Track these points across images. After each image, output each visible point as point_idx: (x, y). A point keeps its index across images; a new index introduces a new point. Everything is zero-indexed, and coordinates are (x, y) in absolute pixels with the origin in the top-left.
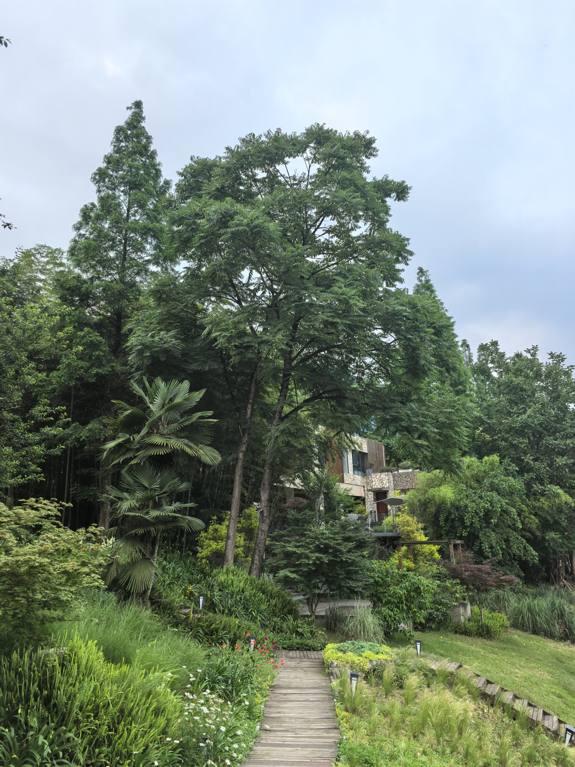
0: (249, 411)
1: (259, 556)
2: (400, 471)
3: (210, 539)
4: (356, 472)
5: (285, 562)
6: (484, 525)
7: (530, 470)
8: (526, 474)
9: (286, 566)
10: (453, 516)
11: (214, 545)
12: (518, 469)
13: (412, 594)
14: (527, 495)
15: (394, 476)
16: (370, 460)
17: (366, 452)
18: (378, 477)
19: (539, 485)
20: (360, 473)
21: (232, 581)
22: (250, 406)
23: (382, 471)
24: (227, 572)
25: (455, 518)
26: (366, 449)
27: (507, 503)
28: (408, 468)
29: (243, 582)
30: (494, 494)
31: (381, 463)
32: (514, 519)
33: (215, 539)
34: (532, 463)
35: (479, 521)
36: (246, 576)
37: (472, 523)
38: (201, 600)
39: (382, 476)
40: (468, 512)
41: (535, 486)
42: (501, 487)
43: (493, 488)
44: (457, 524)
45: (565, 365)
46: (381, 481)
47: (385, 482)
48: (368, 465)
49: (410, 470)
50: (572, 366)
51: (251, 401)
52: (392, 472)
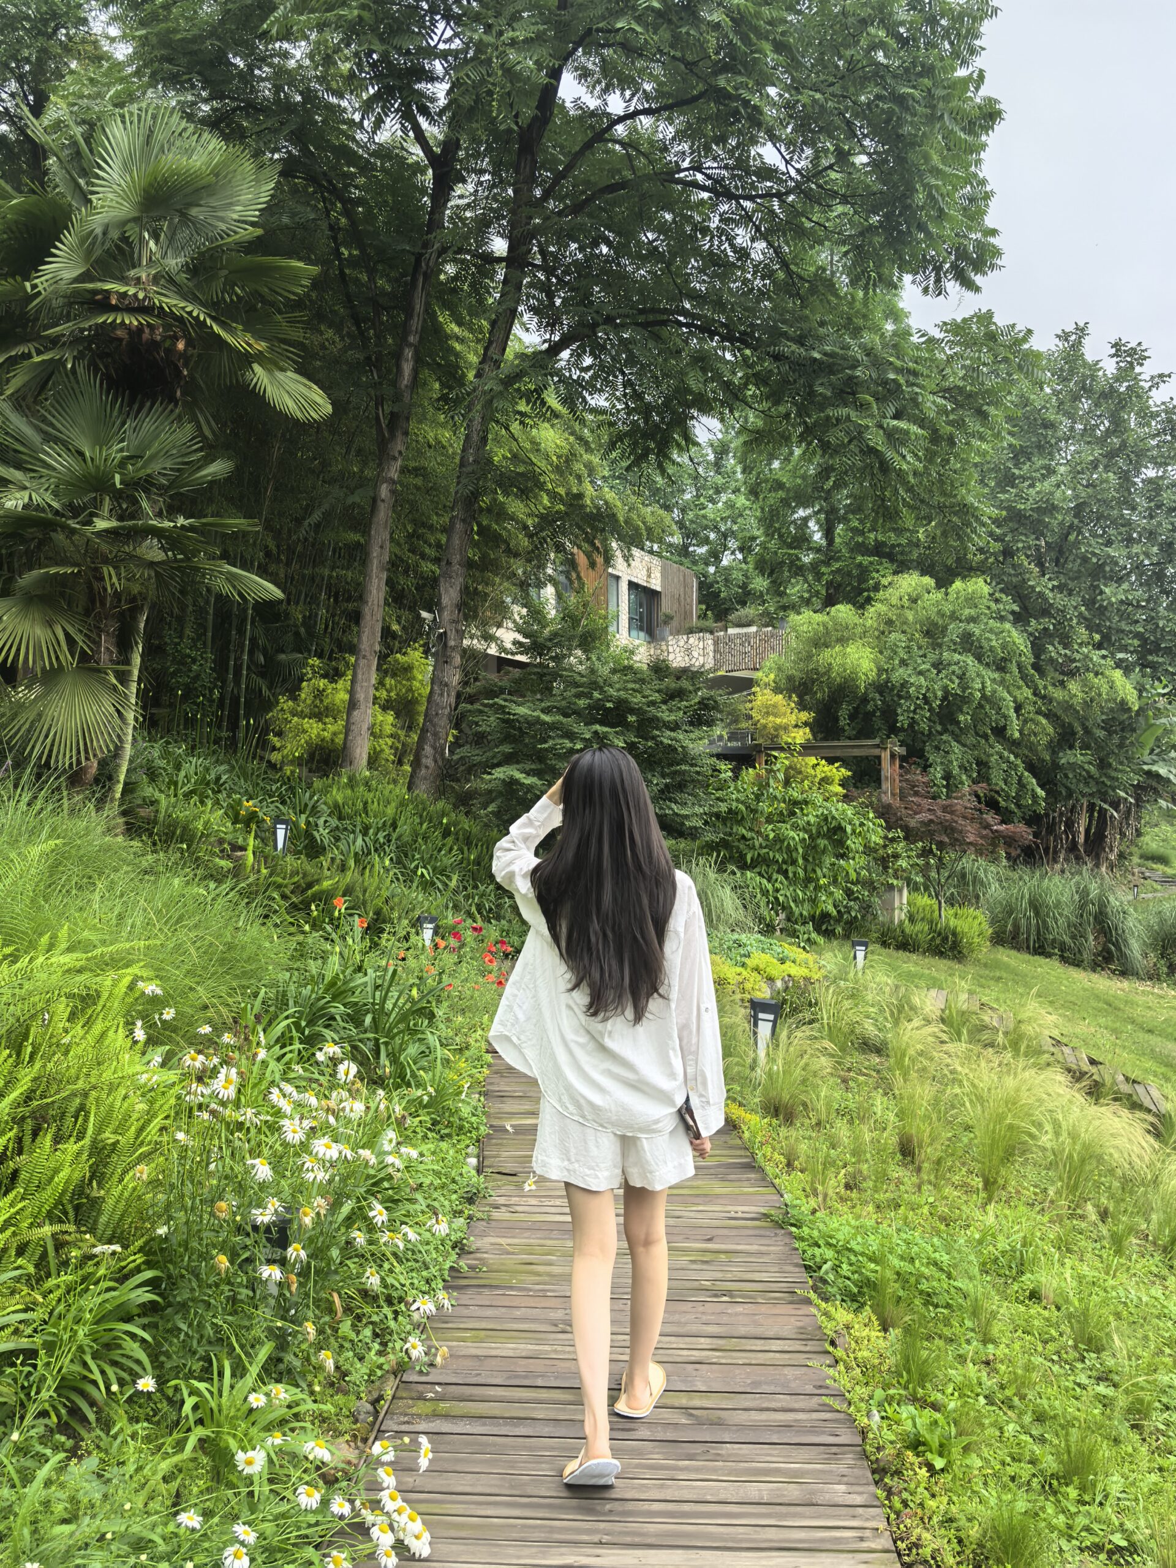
0: (407, 368)
1: (434, 748)
2: (731, 631)
3: (302, 715)
4: (634, 633)
5: (507, 749)
6: (939, 728)
7: (1046, 611)
8: (1033, 622)
9: (509, 760)
10: (870, 707)
11: (314, 729)
12: (1016, 608)
13: (822, 842)
14: (1036, 667)
15: (716, 643)
16: (666, 606)
17: (659, 589)
18: (682, 643)
19: (1060, 648)
20: (642, 634)
21: (366, 804)
22: (409, 353)
23: (691, 631)
24: (352, 783)
25: (874, 712)
26: (659, 582)
27: (994, 680)
28: (749, 625)
29: (393, 804)
30: (970, 660)
31: (687, 615)
32: (1005, 717)
33: (318, 715)
34: (1051, 595)
35: (929, 719)
36: (401, 790)
37: (913, 722)
38: (281, 834)
39: (691, 641)
40: (908, 697)
41: (1051, 648)
42: (985, 644)
43: (968, 644)
44: (878, 723)
45: (1146, 371)
46: (688, 651)
47: (695, 654)
48: (662, 618)
49: (753, 629)
50: (1161, 376)
51: (411, 339)
52: (712, 633)
